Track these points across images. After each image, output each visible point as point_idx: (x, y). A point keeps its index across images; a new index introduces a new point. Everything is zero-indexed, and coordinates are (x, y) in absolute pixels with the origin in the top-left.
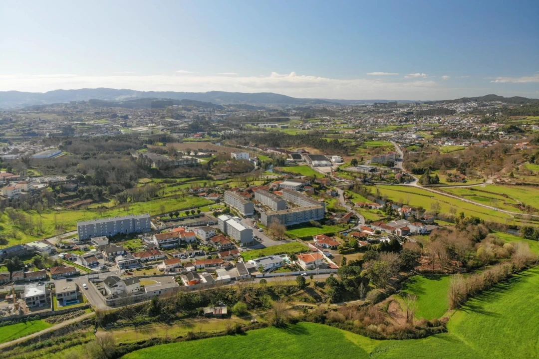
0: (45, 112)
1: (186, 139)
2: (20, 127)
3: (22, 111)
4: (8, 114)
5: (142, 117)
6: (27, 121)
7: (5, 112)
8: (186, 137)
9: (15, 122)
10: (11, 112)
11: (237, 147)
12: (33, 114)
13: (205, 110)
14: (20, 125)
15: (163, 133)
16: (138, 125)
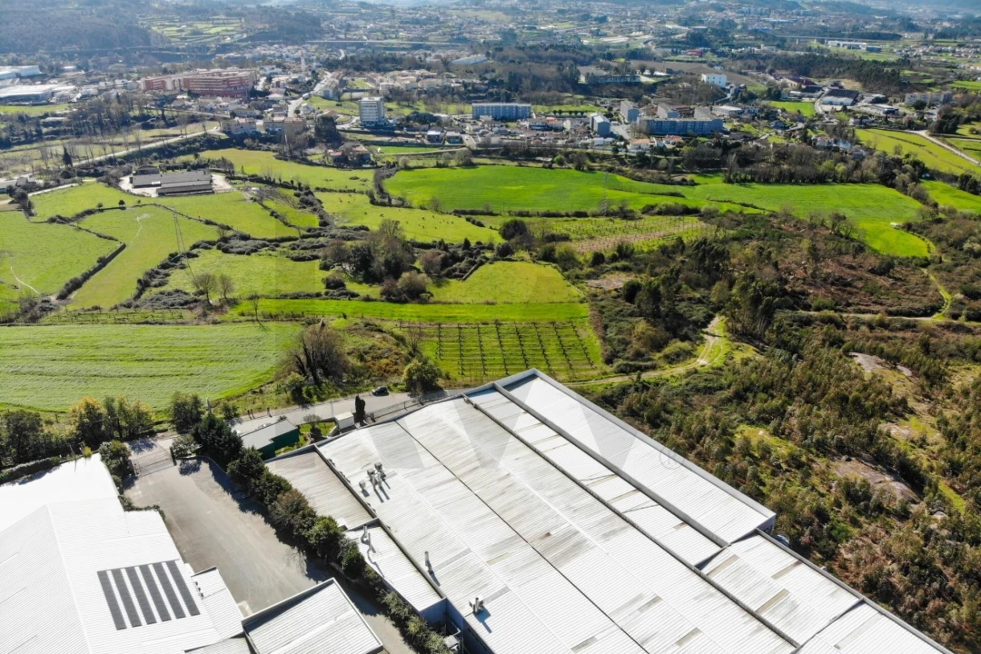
0: (487, 9)
1: (672, 58)
2: (448, 30)
3: (454, 7)
4: (435, 11)
5: (628, 20)
6: (459, 21)
7: (430, 6)
8: (675, 53)
9: (443, 22)
10: (439, 7)
11: (741, 73)
12: (469, 11)
13: (752, 9)
14: (449, 27)
15: (644, 46)
16: (616, 33)
